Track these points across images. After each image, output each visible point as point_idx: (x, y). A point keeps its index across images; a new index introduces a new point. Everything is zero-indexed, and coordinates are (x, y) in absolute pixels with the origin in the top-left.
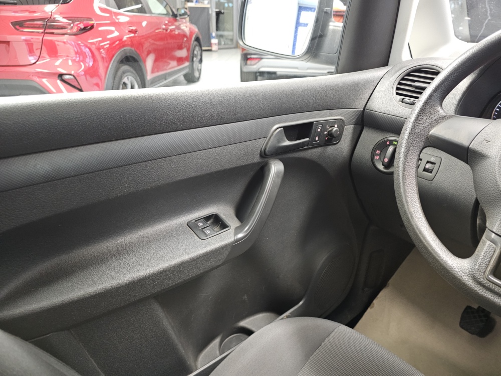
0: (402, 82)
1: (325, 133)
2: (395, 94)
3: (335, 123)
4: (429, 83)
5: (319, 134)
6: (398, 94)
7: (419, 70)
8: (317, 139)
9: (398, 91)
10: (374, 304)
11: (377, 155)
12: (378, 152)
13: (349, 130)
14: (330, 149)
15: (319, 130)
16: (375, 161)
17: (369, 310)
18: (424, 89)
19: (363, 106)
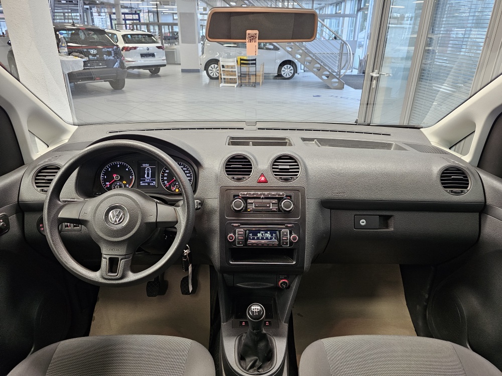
0: (37, 178)
2: (36, 187)
4: (54, 176)
6: (37, 187)
7: (45, 168)
9: (37, 185)
10: (94, 317)
11: (41, 227)
12: (41, 225)
16: (42, 231)
18: (52, 180)
19: (17, 200)
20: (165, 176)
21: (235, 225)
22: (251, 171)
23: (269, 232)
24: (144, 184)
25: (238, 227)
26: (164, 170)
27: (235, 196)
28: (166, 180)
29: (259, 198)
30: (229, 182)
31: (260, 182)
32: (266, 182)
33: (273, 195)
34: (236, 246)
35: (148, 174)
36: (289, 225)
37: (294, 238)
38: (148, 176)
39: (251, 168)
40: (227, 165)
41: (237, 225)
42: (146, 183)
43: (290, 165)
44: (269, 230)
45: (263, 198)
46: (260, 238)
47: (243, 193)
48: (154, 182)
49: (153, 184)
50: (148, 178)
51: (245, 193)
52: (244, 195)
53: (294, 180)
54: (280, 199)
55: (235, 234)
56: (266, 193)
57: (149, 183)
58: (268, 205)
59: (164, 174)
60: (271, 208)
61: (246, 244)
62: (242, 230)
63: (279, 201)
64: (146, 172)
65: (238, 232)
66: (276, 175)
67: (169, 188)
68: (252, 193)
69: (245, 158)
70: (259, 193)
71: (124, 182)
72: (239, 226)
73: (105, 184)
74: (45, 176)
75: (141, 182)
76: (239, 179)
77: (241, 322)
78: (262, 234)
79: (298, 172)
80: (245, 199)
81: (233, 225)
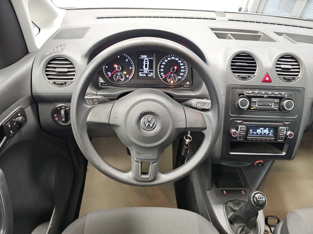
0: (47, 69)
1: (15, 124)
2: (47, 79)
3: (17, 113)
5: (11, 129)
6: (49, 79)
7: (54, 59)
8: (11, 132)
9: (48, 77)
11: (56, 117)
12: (55, 115)
13: (29, 111)
14: (24, 129)
15: (9, 126)
16: (57, 121)
17: (87, 173)
19: (30, 92)
20: (162, 68)
21: (238, 121)
22: (255, 70)
23: (267, 129)
24: (142, 75)
25: (241, 124)
26: (161, 62)
27: (240, 94)
28: (162, 72)
29: (262, 97)
30: (235, 80)
31: (264, 81)
32: (270, 81)
33: (276, 95)
34: (237, 139)
35: (146, 65)
36: (287, 123)
37: (290, 135)
38: (146, 67)
39: (256, 67)
40: (232, 62)
41: (240, 122)
42: (145, 74)
43: (292, 65)
44: (267, 127)
45: (266, 98)
46: (259, 134)
47: (248, 92)
48: (152, 73)
49: (150, 75)
50: (146, 70)
51: (250, 92)
52: (249, 93)
53: (296, 80)
54: (281, 99)
55: (237, 129)
56: (270, 93)
57: (147, 74)
58: (270, 105)
59: (161, 66)
60: (273, 107)
61: (246, 139)
62: (244, 126)
63: (280, 101)
64: (144, 63)
65: (241, 128)
66: (279, 74)
67: (165, 79)
68: (256, 92)
69: (249, 56)
70: (263, 92)
71: (125, 73)
72: (242, 122)
73: (107, 74)
74: (55, 68)
75: (140, 73)
76: (244, 78)
77: (222, 191)
78: (261, 131)
79: (299, 72)
80: (249, 98)
81: (236, 122)
